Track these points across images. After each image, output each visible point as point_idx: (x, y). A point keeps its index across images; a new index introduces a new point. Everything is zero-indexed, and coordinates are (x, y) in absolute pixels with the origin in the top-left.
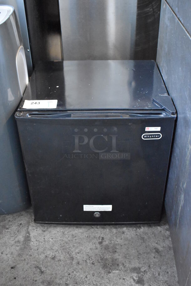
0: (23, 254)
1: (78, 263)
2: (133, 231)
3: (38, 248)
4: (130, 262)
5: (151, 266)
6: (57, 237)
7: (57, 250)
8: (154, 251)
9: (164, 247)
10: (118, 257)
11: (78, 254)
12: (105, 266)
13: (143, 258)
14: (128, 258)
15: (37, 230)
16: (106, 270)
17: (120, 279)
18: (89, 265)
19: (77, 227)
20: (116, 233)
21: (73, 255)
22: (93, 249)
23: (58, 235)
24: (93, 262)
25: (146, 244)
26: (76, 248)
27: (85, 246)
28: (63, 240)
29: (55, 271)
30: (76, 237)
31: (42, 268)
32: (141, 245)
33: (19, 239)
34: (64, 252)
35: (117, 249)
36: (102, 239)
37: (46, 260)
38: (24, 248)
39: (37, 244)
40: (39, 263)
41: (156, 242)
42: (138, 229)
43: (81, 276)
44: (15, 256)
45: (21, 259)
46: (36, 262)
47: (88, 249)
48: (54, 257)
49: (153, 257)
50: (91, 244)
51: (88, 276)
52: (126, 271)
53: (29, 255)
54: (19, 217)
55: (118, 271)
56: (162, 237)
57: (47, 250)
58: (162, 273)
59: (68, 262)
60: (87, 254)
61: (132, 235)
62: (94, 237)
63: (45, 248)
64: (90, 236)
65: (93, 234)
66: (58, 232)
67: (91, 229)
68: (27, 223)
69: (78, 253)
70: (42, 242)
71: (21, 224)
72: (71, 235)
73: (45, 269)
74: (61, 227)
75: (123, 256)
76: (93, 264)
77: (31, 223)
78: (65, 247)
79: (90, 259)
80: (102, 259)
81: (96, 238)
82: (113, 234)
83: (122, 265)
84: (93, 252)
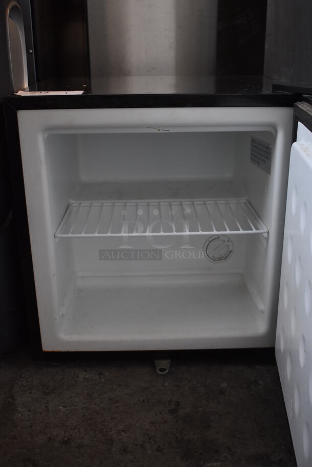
1: (125, 450)
3: (31, 423)
6: (75, 403)
7: (75, 428)
12: (187, 455)
18: (150, 452)
20: (207, 393)
22: (157, 424)
23: (78, 400)
27: (140, 419)
28: (88, 409)
30: (117, 401)
31: (40, 462)
34: (91, 429)
36: (175, 405)
37: (50, 446)
39: (29, 415)
40: (33, 452)
46: (24, 451)
47: (145, 423)
48: (69, 439)
50: (151, 413)
53: (9, 437)
57: (51, 427)
60: (145, 432)
61: (242, 396)
62: (159, 402)
64: (148, 399)
65: (156, 396)
66: (77, 394)
69: (124, 431)
72: (107, 399)
75: (227, 434)
76: (158, 450)
78: (93, 421)
79: (153, 442)
80: (179, 442)
81: (164, 403)
82: (199, 395)
84: (157, 428)
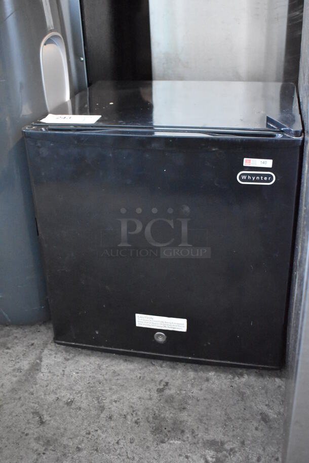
0: (20, 389)
1: (110, 418)
2: (226, 378)
3: (48, 383)
4: (207, 429)
5: (245, 443)
6: (86, 371)
7: (80, 392)
8: (259, 417)
9: (279, 413)
10: (186, 418)
11: (114, 403)
12: (157, 430)
13: (233, 427)
14: (205, 423)
15: (55, 357)
16: (157, 437)
17: (180, 455)
18: (129, 423)
19: (126, 360)
20: (194, 379)
21: (105, 403)
22: (143, 399)
23: (89, 369)
24: (138, 419)
25: (245, 403)
28: (94, 378)
29: (65, 424)
30: (119, 375)
31: (45, 416)
32: (234, 404)
33: (22, 365)
34: (91, 396)
35: (189, 404)
36: (164, 385)
37: (56, 404)
38: (25, 380)
41: (267, 403)
42: (237, 378)
43: (109, 439)
44: (5, 391)
45: (15, 396)
47: (134, 397)
49: (254, 428)
50: (142, 389)
51: (122, 443)
52: (195, 443)
53: (29, 392)
54: (33, 334)
55: (179, 442)
56: (279, 396)
57: (62, 388)
58: (265, 458)
59: (94, 412)
60: (131, 404)
63: (59, 385)
64: (145, 377)
65: (151, 375)
66: (90, 363)
67: (149, 366)
68: (43, 344)
69: (116, 401)
70: (58, 376)
71: (32, 344)
72: (113, 371)
73: (48, 418)
74: (98, 357)
75: (196, 418)
76: (136, 422)
77: (50, 344)
78: (94, 389)
79: (134, 415)
80: (155, 418)
81: (155, 382)
82: (188, 379)
83: (191, 433)
84: (142, 403)
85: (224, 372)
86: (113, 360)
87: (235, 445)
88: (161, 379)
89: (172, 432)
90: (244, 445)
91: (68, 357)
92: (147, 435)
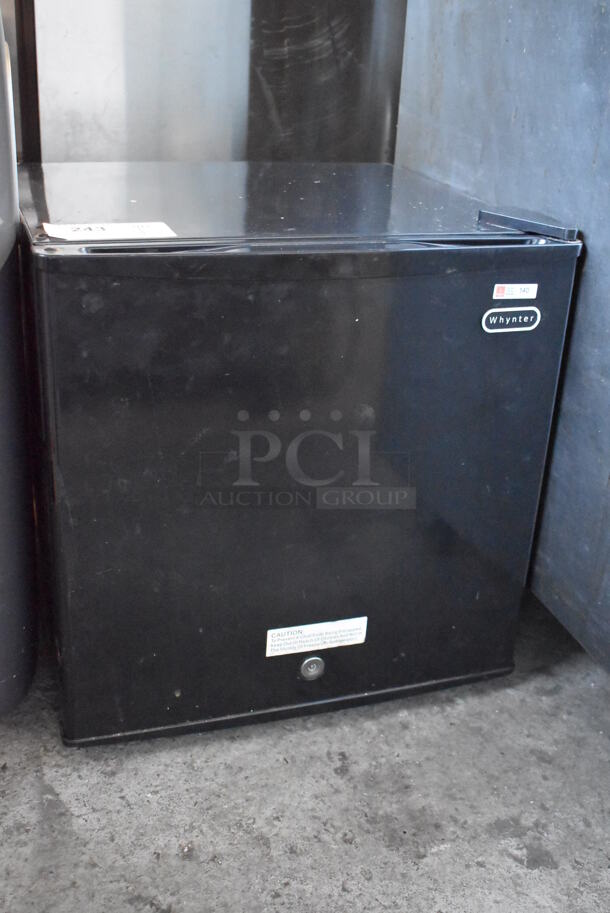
0: (57, 867)
1: (292, 851)
2: (433, 715)
3: (110, 833)
4: (472, 807)
5: (548, 806)
6: (171, 784)
7: (192, 828)
8: (533, 758)
9: (556, 742)
10: (423, 802)
11: (276, 823)
12: (394, 840)
13: (509, 788)
14: (461, 799)
15: (80, 777)
16: (405, 852)
17: (468, 866)
18: (335, 847)
19: (233, 739)
20: (381, 731)
21: (259, 828)
22: (324, 796)
23: (172, 777)
24: (345, 835)
25: (496, 744)
26: (261, 805)
27: (294, 792)
28: (198, 790)
29: (215, 896)
30: (241, 769)
31: (160, 898)
32: (481, 752)
33: (19, 817)
34: (221, 826)
35: (410, 777)
36: (340, 760)
37: (164, 866)
38: (53, 844)
39: (99, 820)
40: (139, 883)
41: (526, 732)
42: (448, 709)
43: (326, 890)
44: (26, 881)
45: (58, 883)
46: (123, 884)
47: (306, 799)
48: (190, 850)
49: (540, 779)
50: (307, 780)
51: (350, 885)
52: (474, 838)
53: (82, 864)
55: (447, 846)
57: (149, 833)
58: (594, 817)
59: (255, 853)
60: (310, 814)
61: (438, 727)
62: (311, 758)
63: (138, 828)
64: (293, 756)
65: (303, 749)
66: (166, 765)
67: (285, 734)
68: (29, 759)
69: (277, 818)
70: (118, 812)
71: (5, 767)
72: (222, 767)
73: (170, 899)
75: (441, 794)
76: (347, 841)
77: (45, 755)
78: (216, 810)
80: (372, 821)
81: (320, 758)
82: (371, 736)
83: (452, 823)
84: (328, 804)
85: (421, 704)
86: (206, 745)
87: (534, 815)
88: (326, 751)
89: (420, 833)
90: (548, 809)
91: (109, 769)
92: (385, 854)
